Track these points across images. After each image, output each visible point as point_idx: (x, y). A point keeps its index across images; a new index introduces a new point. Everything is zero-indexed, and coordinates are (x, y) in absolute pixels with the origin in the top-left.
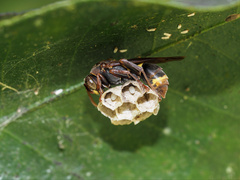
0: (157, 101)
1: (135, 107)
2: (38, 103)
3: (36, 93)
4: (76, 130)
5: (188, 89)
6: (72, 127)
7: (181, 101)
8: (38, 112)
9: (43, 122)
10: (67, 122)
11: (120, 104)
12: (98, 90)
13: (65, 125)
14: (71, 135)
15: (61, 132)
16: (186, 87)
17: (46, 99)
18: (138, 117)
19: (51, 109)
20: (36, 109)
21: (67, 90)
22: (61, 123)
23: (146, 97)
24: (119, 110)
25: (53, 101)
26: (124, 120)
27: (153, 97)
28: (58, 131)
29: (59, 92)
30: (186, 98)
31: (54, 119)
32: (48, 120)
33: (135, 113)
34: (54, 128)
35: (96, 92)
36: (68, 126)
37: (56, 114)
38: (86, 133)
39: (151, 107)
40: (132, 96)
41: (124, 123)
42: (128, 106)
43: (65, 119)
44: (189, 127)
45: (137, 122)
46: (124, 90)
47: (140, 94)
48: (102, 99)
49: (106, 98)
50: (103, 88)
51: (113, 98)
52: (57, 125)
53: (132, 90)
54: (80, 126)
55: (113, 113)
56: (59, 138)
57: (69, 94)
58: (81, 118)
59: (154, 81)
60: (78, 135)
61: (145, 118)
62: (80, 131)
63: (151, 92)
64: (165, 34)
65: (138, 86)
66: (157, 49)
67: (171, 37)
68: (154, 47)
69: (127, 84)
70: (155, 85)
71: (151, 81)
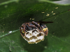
0: (44, 36)
1: (36, 38)
2: (3, 36)
3: (3, 32)
4: (16, 45)
5: (54, 33)
7: (51, 37)
8: (3, 38)
9: (5, 42)
10: (13, 42)
11: (31, 36)
12: (24, 31)
13: (12, 43)
14: (14, 47)
15: (10, 46)
16: (53, 33)
17: (6, 34)
18: (37, 41)
19: (8, 38)
21: (14, 31)
22: (11, 43)
23: (40, 35)
24: (31, 38)
25: (9, 35)
26: (32, 42)
27: (42, 35)
28: (10, 45)
29: (11, 32)
30: (53, 36)
31: (9, 41)
32: (6, 41)
33: (36, 40)
34: (8, 44)
35: (23, 32)
36: (13, 44)
37: (9, 39)
38: (19, 46)
39: (42, 38)
40: (36, 34)
41: (32, 43)
42: (34, 37)
43: (12, 41)
45: (36, 43)
46: (33, 32)
47: (38, 33)
48: (25, 34)
51: (29, 34)
52: (9, 43)
53: (36, 32)
54: (17, 44)
55: (29, 39)
56: (10, 47)
57: (14, 33)
58: (17, 41)
59: (43, 30)
60: (16, 47)
61: (39, 42)
62: (17, 46)
63: (42, 33)
64: (47, 14)
65: (38, 31)
66: (44, 19)
67: (49, 15)
68: (43, 18)
69: (34, 30)
70: (44, 31)
71: (42, 30)
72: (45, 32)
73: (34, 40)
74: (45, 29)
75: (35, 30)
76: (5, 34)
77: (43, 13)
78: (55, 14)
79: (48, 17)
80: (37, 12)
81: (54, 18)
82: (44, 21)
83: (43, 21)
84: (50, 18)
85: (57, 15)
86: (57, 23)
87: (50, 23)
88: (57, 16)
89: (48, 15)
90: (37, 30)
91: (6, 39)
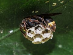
2: (3, 37)
8: (4, 41)
9: (6, 45)
12: (25, 29)
20: (3, 40)
32: (8, 44)
35: (24, 30)
37: (11, 41)
49: (29, 32)
59: (49, 24)
64: (53, 3)
68: (50, 10)
71: (48, 25)
74: (51, 24)
75: (38, 26)
77: (46, 2)
78: (63, 2)
79: (56, 7)
80: (38, 2)
81: (64, 7)
82: (50, 12)
83: (49, 13)
84: (58, 8)
85: (67, 3)
86: (69, 13)
87: (60, 15)
89: (55, 4)
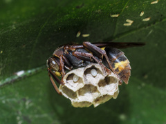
0: (117, 84)
1: (95, 90)
4: (36, 111)
5: (146, 77)
6: (31, 108)
7: (139, 88)
9: (4, 102)
10: (27, 103)
11: (82, 85)
12: (60, 71)
13: (24, 106)
14: (30, 116)
15: (20, 113)
16: (144, 75)
17: (8, 80)
18: (97, 100)
19: (12, 90)
21: (29, 71)
22: (21, 104)
23: (107, 81)
24: (81, 92)
25: (15, 81)
26: (84, 102)
27: (114, 80)
28: (18, 112)
29: (20, 73)
30: (143, 84)
31: (15, 100)
32: (8, 100)
33: (96, 95)
34: (14, 109)
36: (27, 107)
37: (17, 95)
38: (45, 115)
39: (111, 90)
40: (94, 79)
41: (84, 106)
42: (89, 88)
43: (25, 100)
44: (144, 113)
45: (96, 105)
46: (86, 72)
47: (101, 77)
48: (65, 80)
49: (67, 79)
50: (65, 69)
51: (75, 79)
52: (17, 105)
53: (94, 72)
54: (39, 108)
55: (73, 95)
56: (18, 118)
57: (31, 76)
58: (40, 100)
59: (117, 65)
60: (37, 116)
61: (104, 101)
62: (39, 113)
63: (112, 75)
64: (127, 21)
65: (100, 69)
66: (118, 36)
67: (133, 24)
68: (116, 33)
69: (89, 66)
70: (117, 70)
71: (113, 66)
72: (122, 74)
73: (89, 98)
75: (93, 68)
76: (4, 79)
77: (113, 16)
78: (148, 19)
79: (130, 29)
80: (97, 13)
81: (147, 32)
82: (116, 40)
83: (113, 41)
84: (134, 32)
85: (156, 23)
86: (156, 45)
87: (135, 47)
88: (156, 26)
89: (130, 22)
90: (97, 66)
91: (8, 95)
